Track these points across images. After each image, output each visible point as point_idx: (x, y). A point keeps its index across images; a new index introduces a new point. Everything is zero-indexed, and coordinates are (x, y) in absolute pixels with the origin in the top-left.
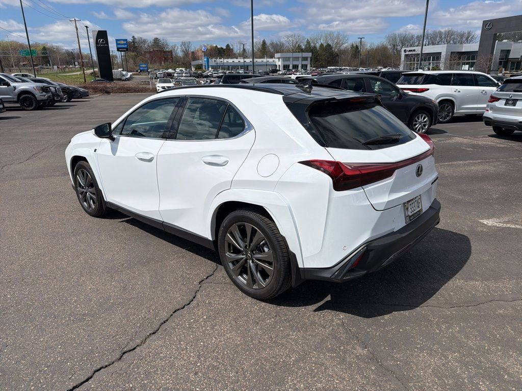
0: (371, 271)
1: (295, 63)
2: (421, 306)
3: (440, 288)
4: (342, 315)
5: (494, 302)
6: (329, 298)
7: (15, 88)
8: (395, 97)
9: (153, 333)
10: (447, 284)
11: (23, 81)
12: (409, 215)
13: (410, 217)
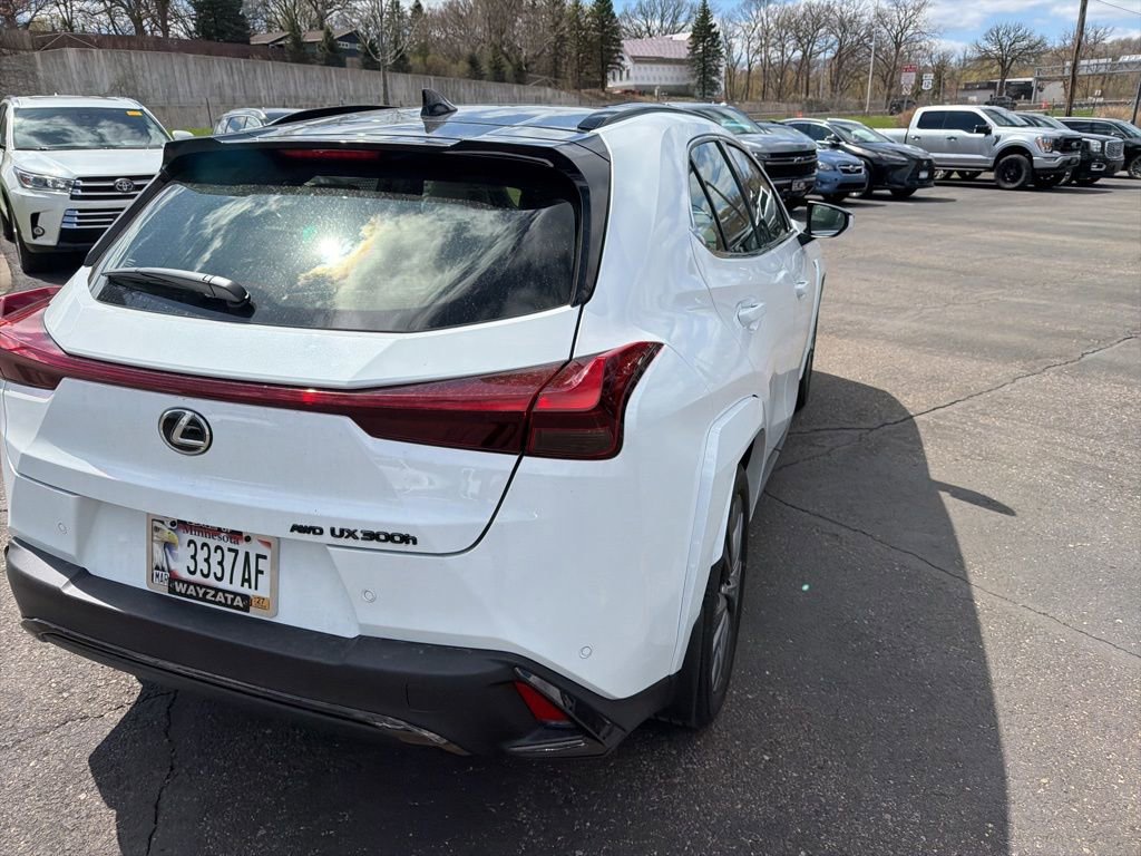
7: (999, 138)
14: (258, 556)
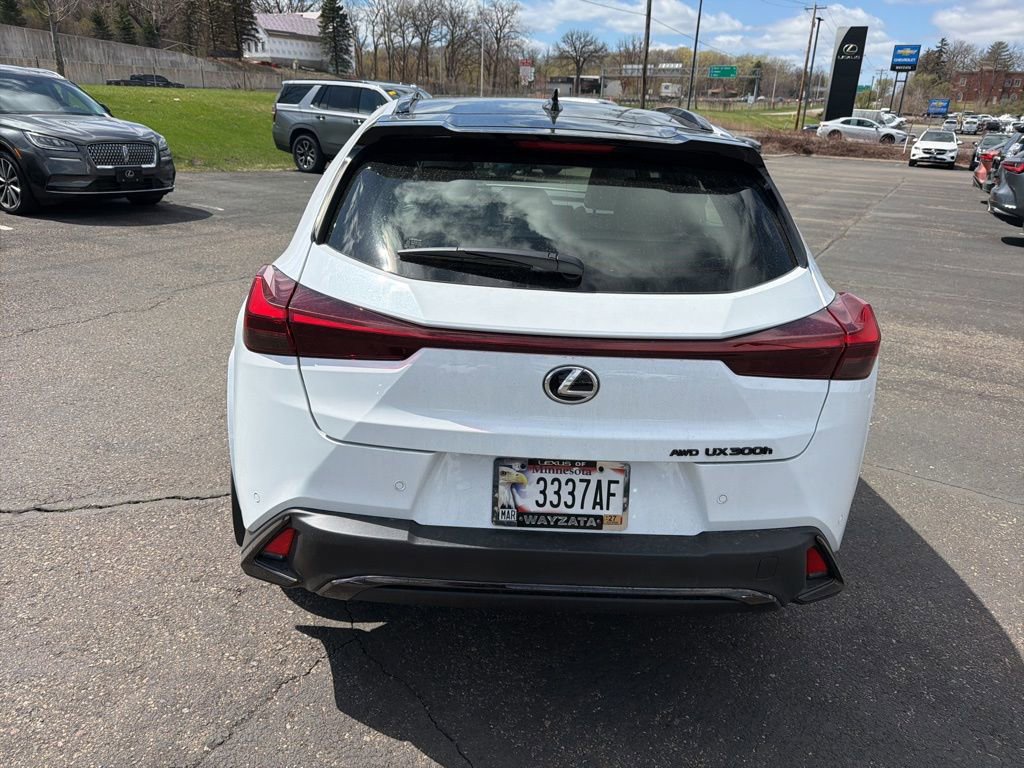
4: (320, 668)
13: (521, 512)
14: (610, 482)
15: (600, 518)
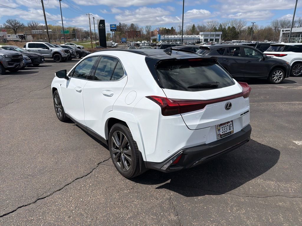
0: (186, 168)
1: (212, 38)
2: (226, 193)
3: (244, 183)
4: (172, 193)
5: (279, 197)
6: (169, 181)
7: (51, 50)
8: (260, 60)
9: (59, 190)
10: (250, 181)
11: (57, 47)
12: (220, 134)
13: (221, 135)
14: (231, 124)
15: (230, 132)
